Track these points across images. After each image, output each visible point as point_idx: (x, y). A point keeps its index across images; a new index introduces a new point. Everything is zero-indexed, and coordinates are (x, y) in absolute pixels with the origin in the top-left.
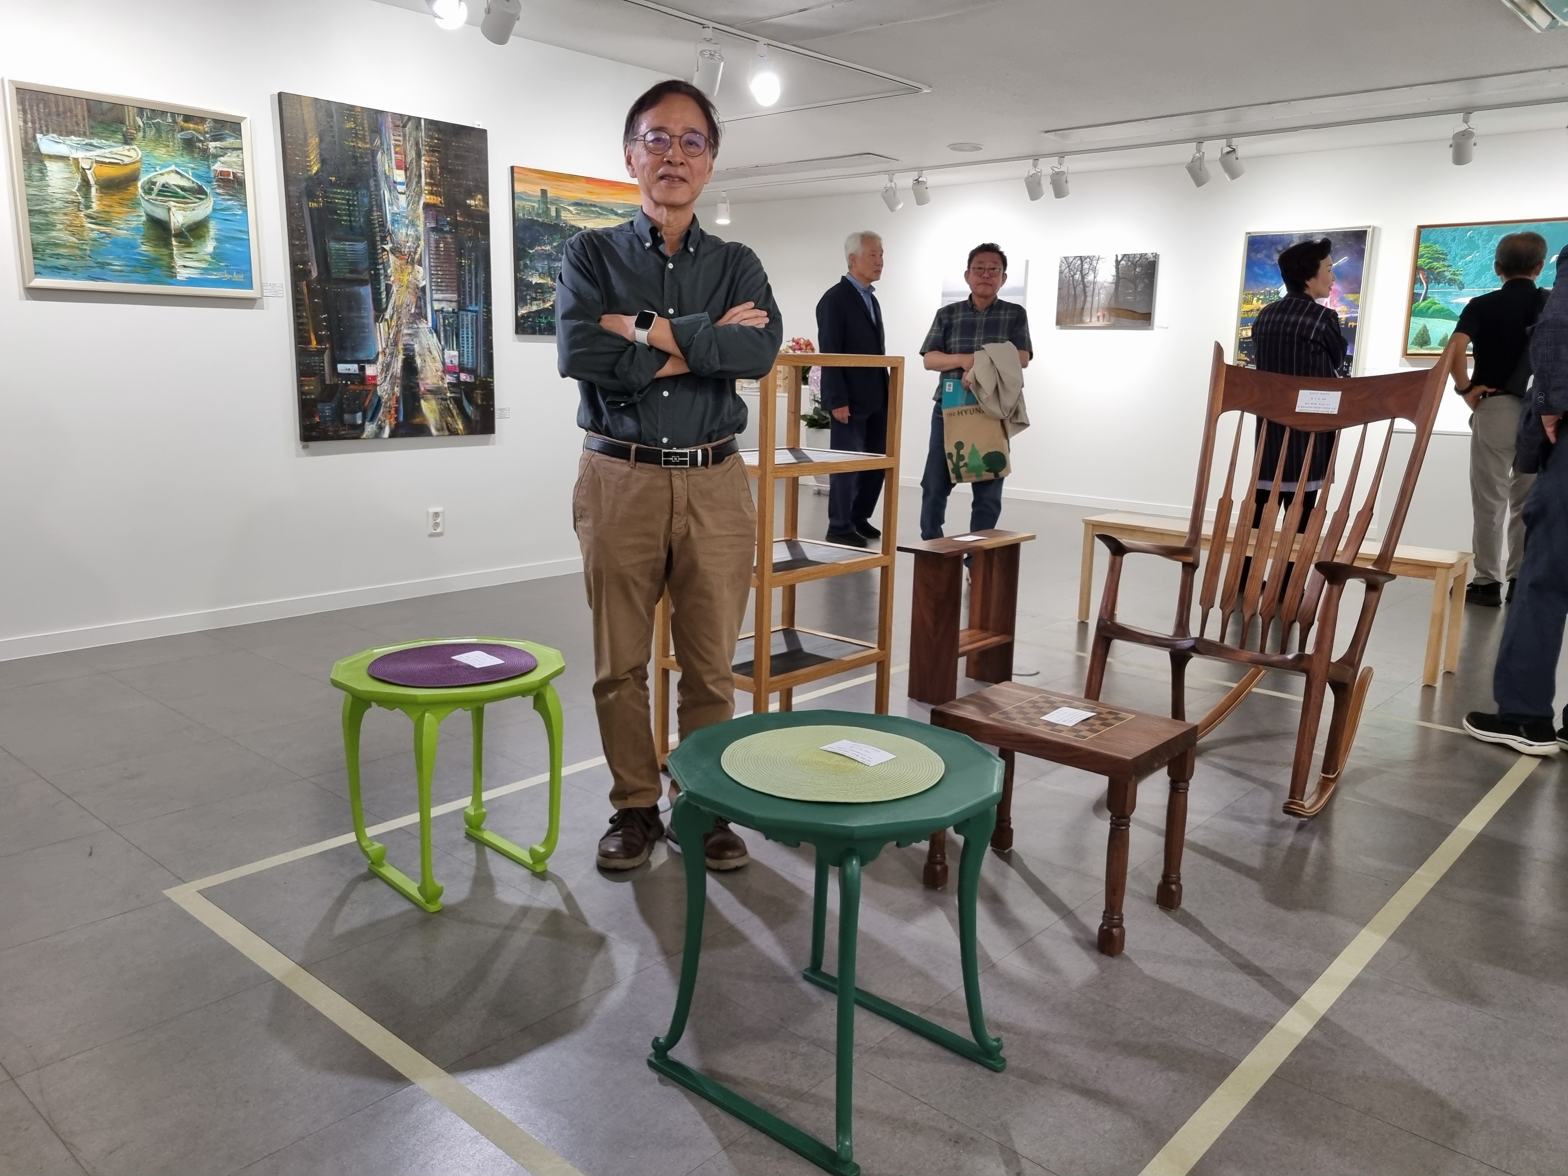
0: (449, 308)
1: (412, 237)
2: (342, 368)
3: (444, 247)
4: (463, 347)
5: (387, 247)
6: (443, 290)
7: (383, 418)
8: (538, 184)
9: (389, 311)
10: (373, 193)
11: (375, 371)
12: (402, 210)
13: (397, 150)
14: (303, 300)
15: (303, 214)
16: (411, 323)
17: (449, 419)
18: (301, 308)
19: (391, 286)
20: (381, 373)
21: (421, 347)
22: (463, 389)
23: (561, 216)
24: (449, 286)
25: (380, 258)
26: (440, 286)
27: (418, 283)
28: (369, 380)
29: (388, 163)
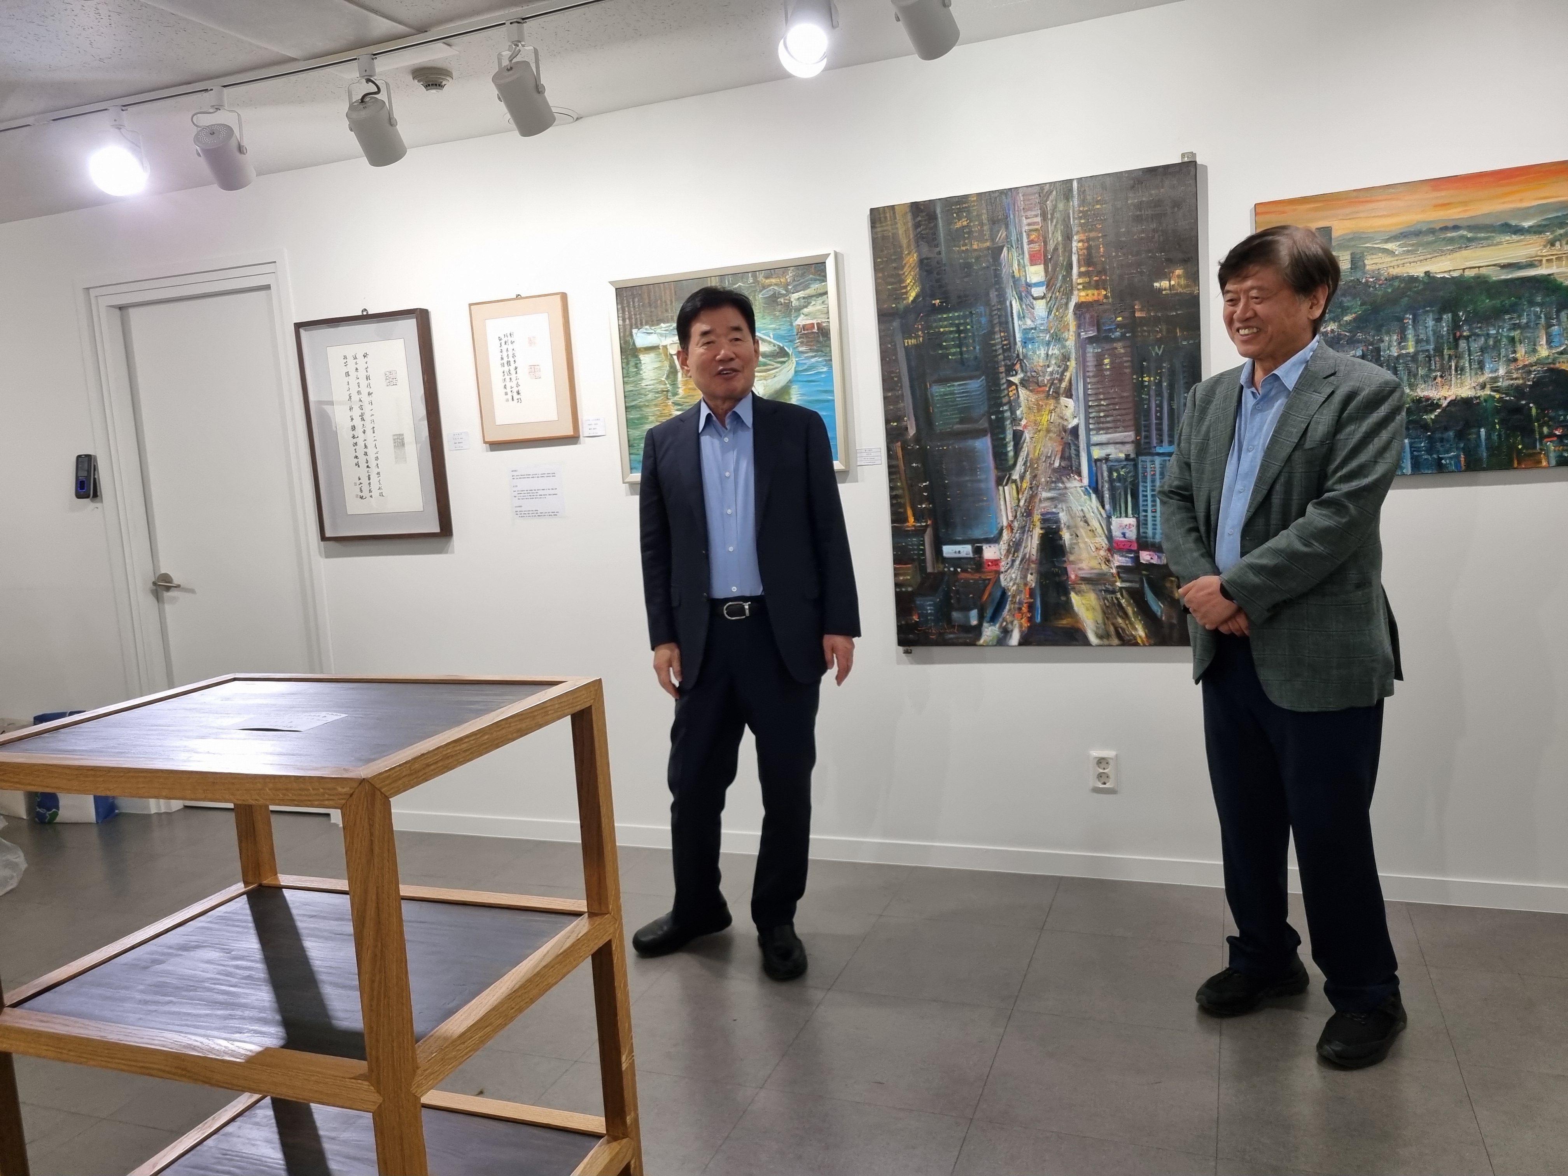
0: (1118, 453)
1: (1056, 358)
2: (949, 551)
3: (1111, 363)
4: (1146, 511)
5: (1015, 379)
6: (1108, 428)
7: (1009, 619)
9: (1019, 467)
10: (994, 308)
11: (998, 553)
12: (1039, 322)
13: (1032, 237)
14: (897, 466)
15: (897, 358)
16: (1053, 482)
17: (1120, 620)
18: (894, 477)
19: (1022, 432)
20: (1007, 556)
21: (1071, 515)
22: (1145, 575)
23: (1365, 265)
24: (1119, 421)
25: (1004, 396)
26: (1103, 423)
27: (1065, 423)
28: (989, 565)
29: (1019, 261)
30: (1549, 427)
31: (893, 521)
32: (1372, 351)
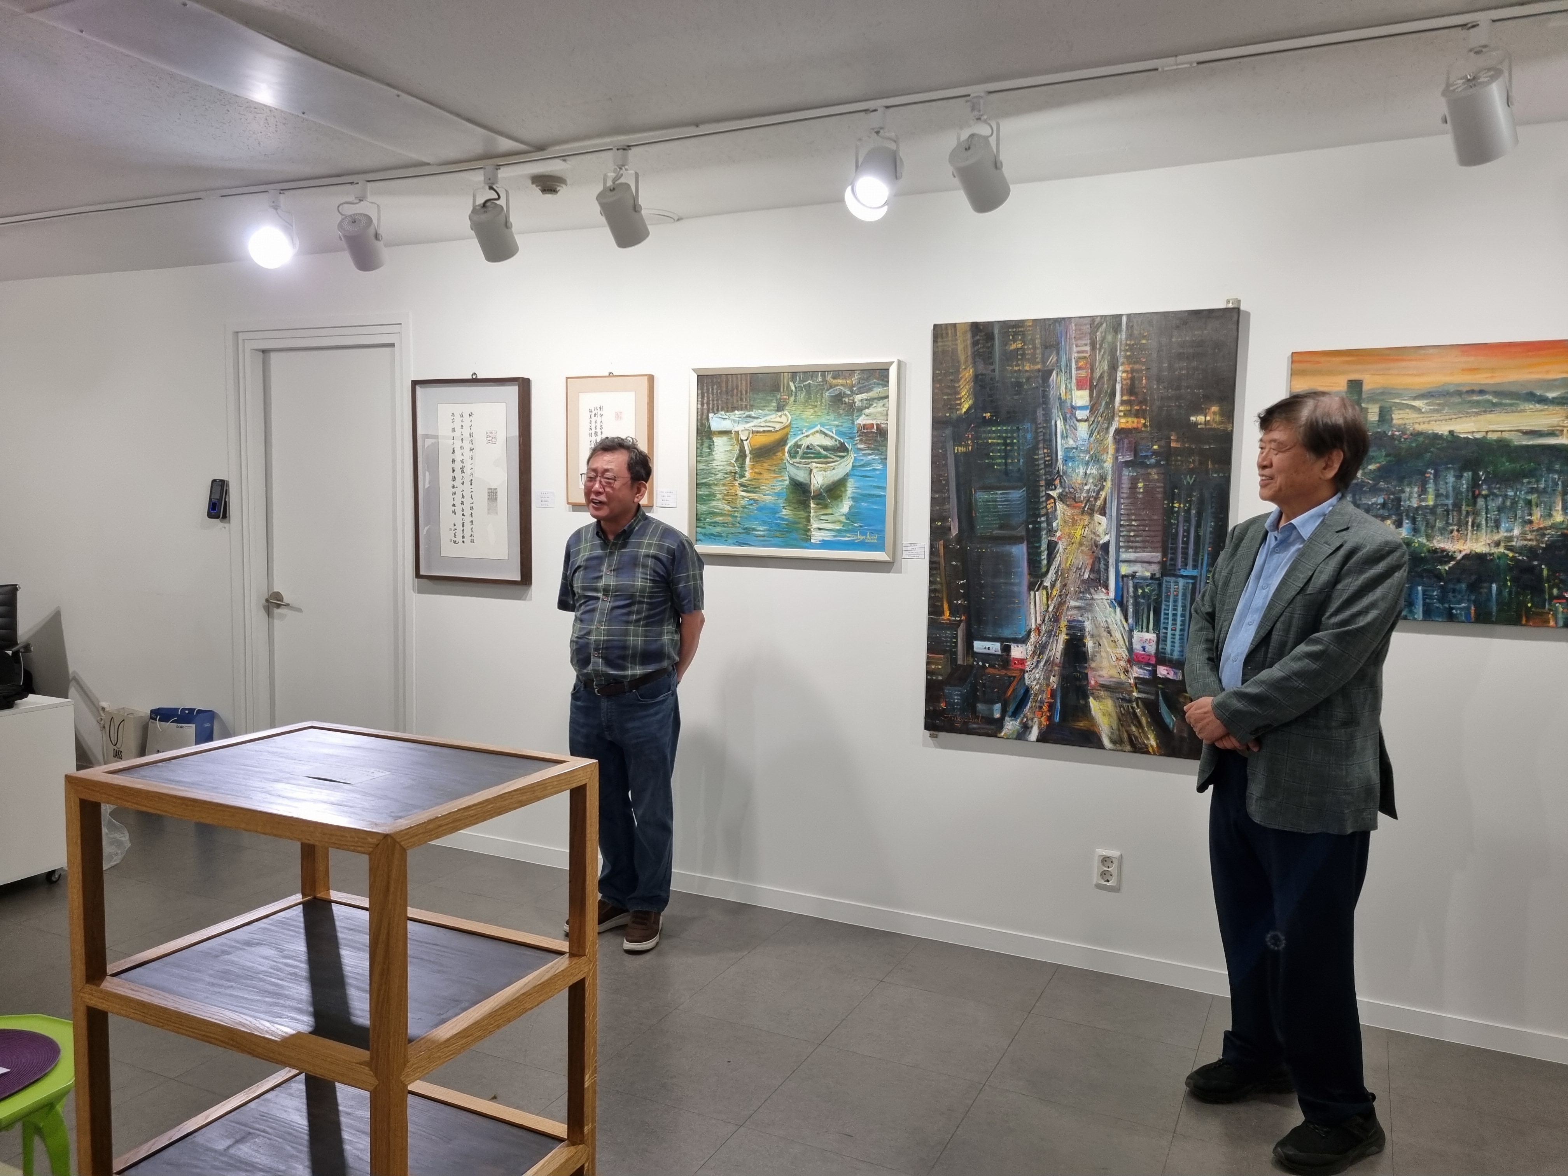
0: (1144, 572)
1: (1093, 477)
2: (979, 646)
3: (1145, 487)
4: (1166, 629)
5: (1054, 493)
6: (1136, 548)
7: (1030, 715)
8: (1343, 373)
9: (1051, 575)
10: (1039, 426)
11: (1025, 653)
12: (1081, 442)
13: (1081, 364)
14: (939, 563)
15: (946, 462)
16: (1081, 592)
17: (1134, 729)
18: (934, 572)
19: (1056, 543)
20: (1033, 656)
21: (1095, 625)
22: (1161, 689)
23: (1392, 419)
24: (1148, 541)
25: (1043, 508)
26: (1133, 542)
27: (1097, 539)
28: (1015, 663)
29: (1066, 384)
30: (1559, 589)
31: (930, 613)
32: (1393, 500)
